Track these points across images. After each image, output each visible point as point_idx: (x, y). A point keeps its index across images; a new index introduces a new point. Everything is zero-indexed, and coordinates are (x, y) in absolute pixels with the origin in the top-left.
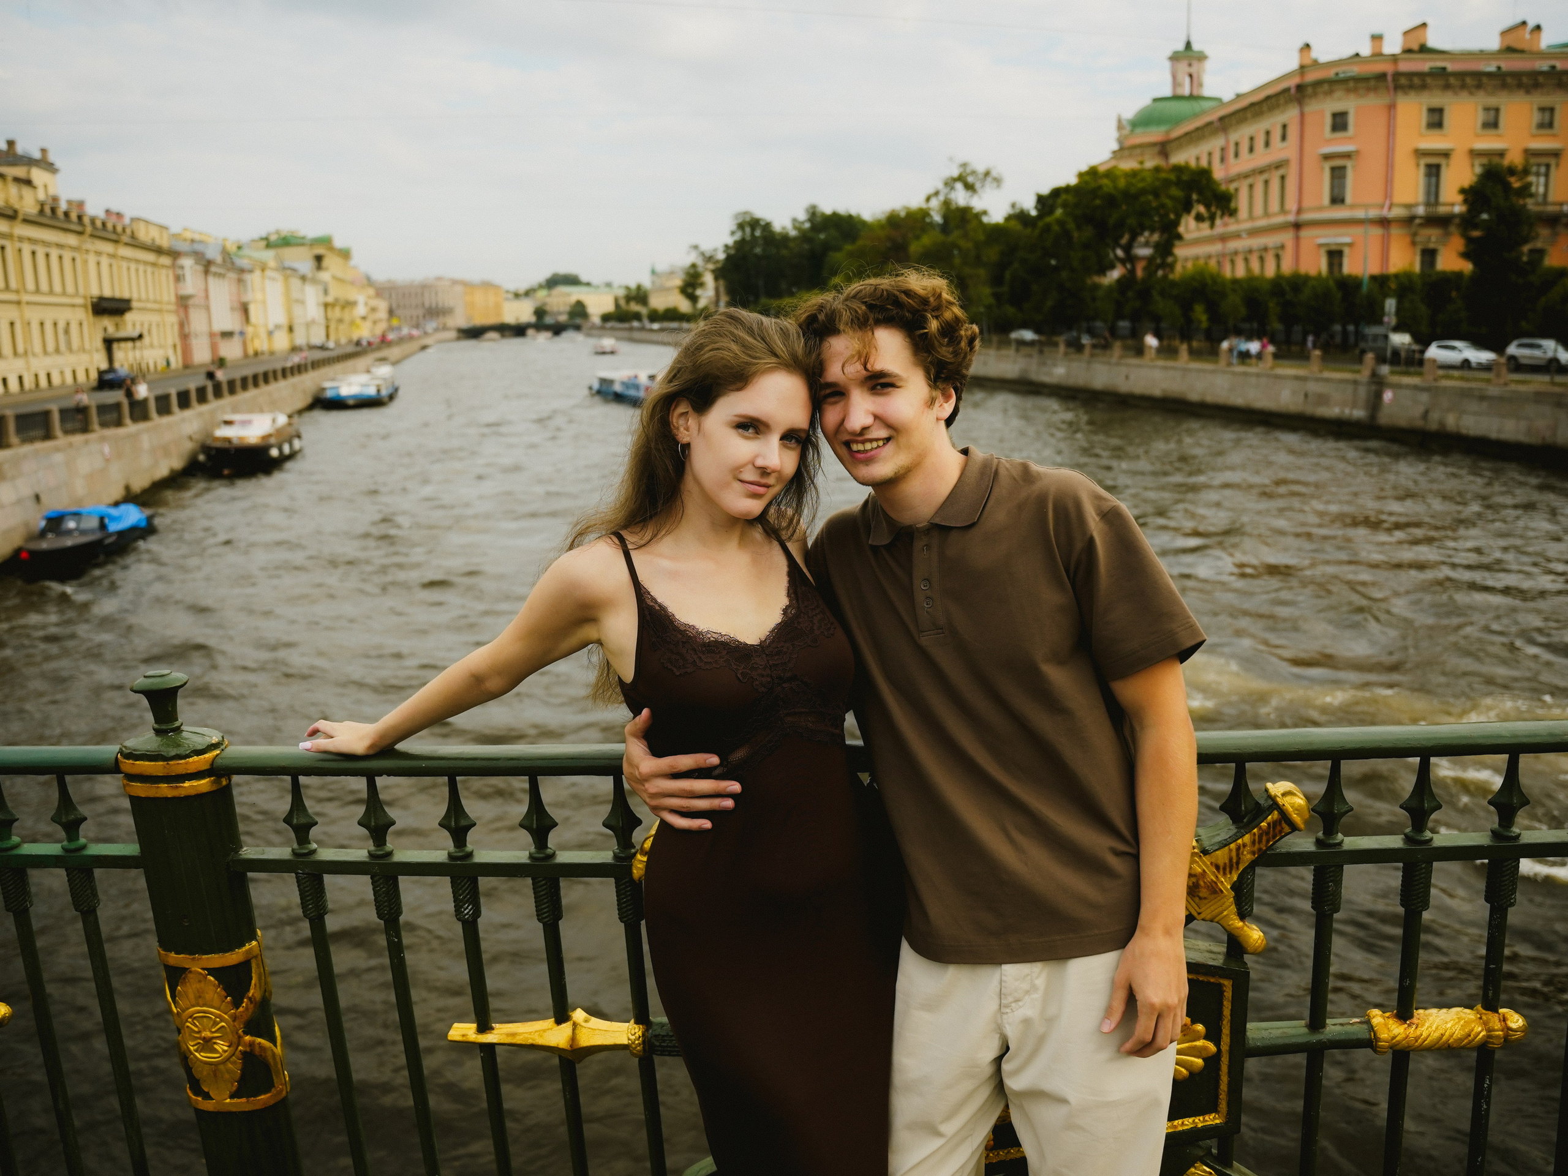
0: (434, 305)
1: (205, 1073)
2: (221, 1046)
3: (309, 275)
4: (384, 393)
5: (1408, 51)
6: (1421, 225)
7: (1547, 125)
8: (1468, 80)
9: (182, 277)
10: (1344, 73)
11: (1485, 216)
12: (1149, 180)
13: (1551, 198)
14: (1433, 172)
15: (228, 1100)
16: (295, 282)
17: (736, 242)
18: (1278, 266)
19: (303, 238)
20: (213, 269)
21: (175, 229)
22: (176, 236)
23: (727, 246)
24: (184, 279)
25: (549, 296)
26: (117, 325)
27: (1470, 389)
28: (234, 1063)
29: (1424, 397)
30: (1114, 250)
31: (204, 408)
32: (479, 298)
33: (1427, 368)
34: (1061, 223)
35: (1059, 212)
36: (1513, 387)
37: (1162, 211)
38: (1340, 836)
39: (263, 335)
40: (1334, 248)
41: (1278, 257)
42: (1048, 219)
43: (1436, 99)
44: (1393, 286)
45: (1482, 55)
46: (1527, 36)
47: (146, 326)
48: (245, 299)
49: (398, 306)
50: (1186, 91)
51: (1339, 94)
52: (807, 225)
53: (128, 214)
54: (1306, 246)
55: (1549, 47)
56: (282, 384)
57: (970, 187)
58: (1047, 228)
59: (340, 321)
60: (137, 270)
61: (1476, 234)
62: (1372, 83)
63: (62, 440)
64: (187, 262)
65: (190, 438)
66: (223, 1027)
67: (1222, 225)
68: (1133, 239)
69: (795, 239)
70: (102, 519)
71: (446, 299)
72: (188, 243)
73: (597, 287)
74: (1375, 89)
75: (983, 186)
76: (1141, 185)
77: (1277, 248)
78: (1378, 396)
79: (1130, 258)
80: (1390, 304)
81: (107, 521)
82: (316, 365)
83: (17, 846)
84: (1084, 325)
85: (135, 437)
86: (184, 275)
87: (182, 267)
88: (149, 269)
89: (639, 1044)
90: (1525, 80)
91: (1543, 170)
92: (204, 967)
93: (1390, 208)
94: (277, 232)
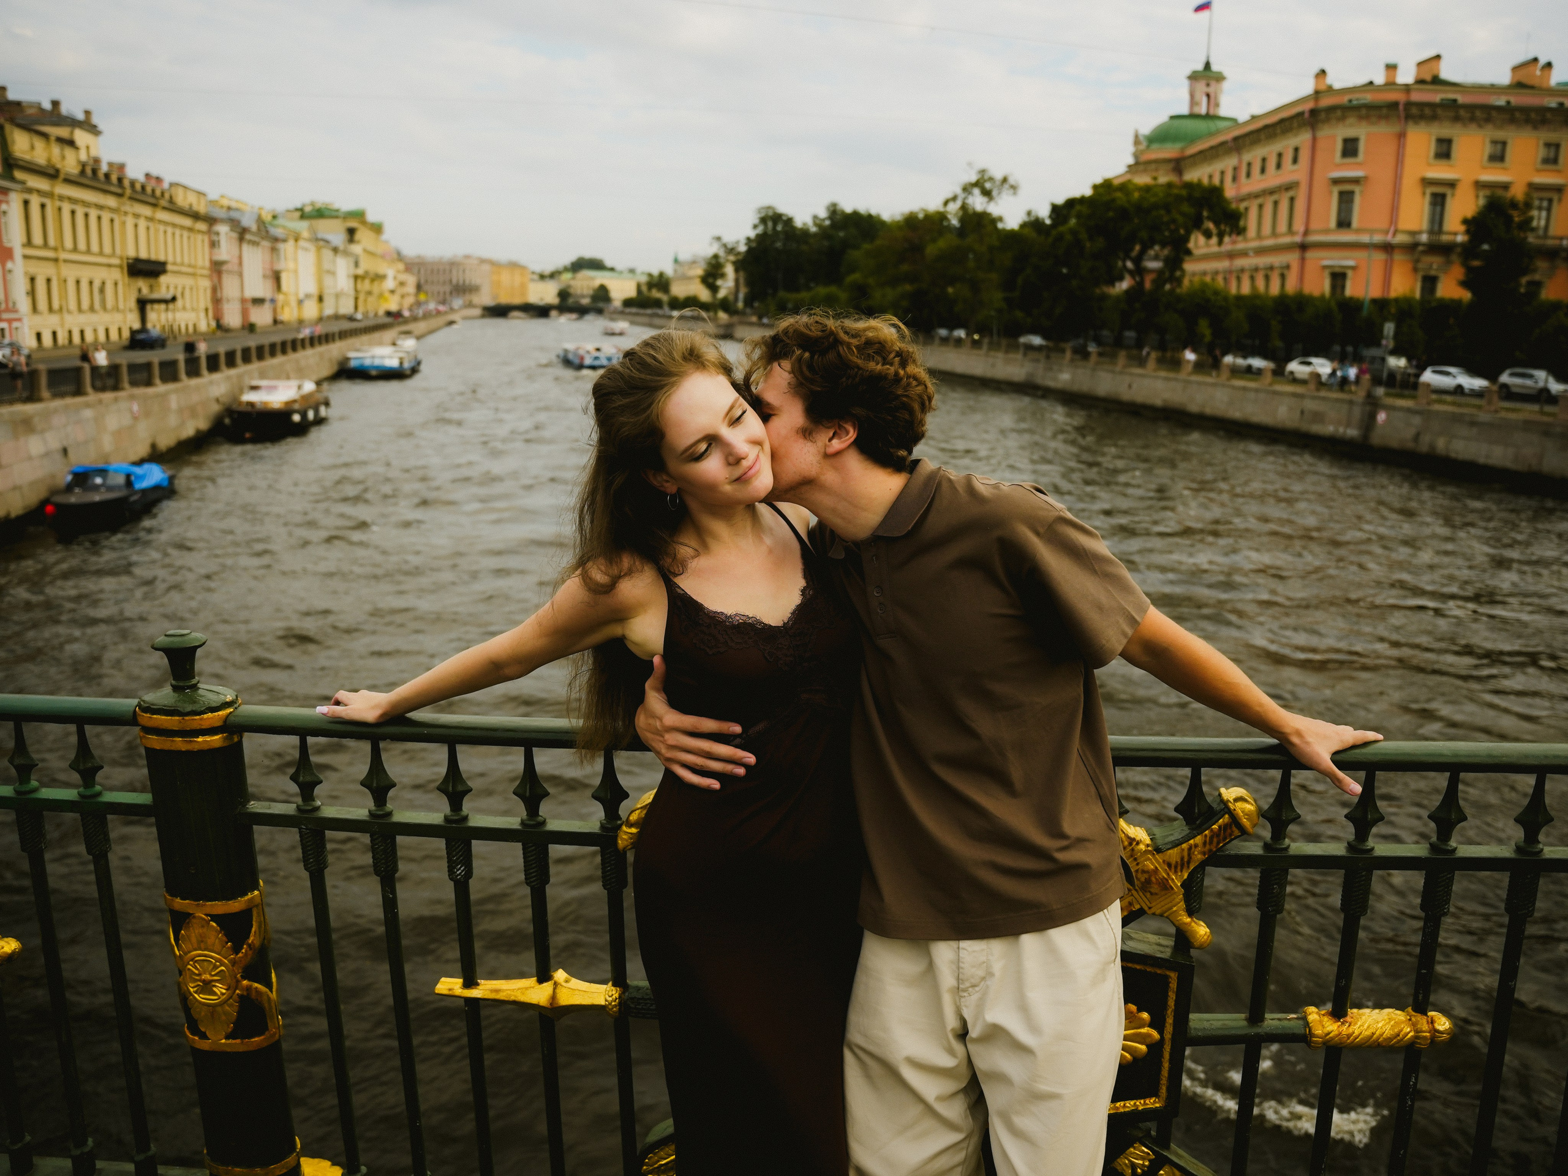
0: (461, 282)
1: (203, 1013)
2: (220, 989)
3: (341, 247)
4: (407, 365)
5: (1420, 82)
6: (1424, 253)
7: (1551, 161)
8: (1478, 113)
9: (217, 244)
10: (1357, 100)
11: (1486, 247)
12: (1161, 195)
13: (1552, 231)
14: (1439, 201)
15: (223, 1041)
16: (327, 254)
17: (758, 236)
18: (1283, 285)
19: (337, 211)
20: (248, 237)
21: (213, 195)
22: (213, 203)
23: (748, 239)
24: (219, 246)
25: (573, 278)
26: (151, 287)
27: (1462, 415)
28: (231, 1006)
29: (1417, 420)
30: (1124, 261)
31: (233, 372)
32: (505, 278)
33: (1420, 392)
34: (1074, 232)
35: (1073, 221)
36: (1503, 414)
37: (1172, 227)
38: (1287, 841)
39: (294, 303)
40: (1337, 270)
41: (1283, 277)
42: (1061, 229)
43: (1445, 130)
44: (1393, 310)
45: (1493, 89)
46: (1538, 73)
47: (180, 290)
48: (277, 267)
49: (426, 281)
50: (1203, 110)
51: (1351, 120)
52: (827, 223)
53: (168, 178)
54: (1310, 266)
55: (1559, 84)
56: (309, 352)
57: (987, 193)
58: (1060, 238)
59: (369, 293)
60: (174, 234)
61: (1476, 263)
62: (1384, 111)
63: (92, 397)
64: (223, 229)
65: (217, 400)
66: (222, 970)
67: (1228, 243)
68: (1143, 252)
69: (815, 235)
70: (128, 476)
71: (473, 277)
72: (224, 210)
73: (621, 272)
74: (1387, 118)
75: (999, 193)
76: (1153, 200)
77: (1282, 268)
78: (1372, 417)
79: (1139, 271)
80: (1389, 328)
81: (133, 478)
82: (343, 335)
83: (35, 790)
84: (1092, 333)
85: (164, 396)
86: (219, 241)
87: (218, 234)
88: (186, 234)
89: (615, 1006)
90: (1533, 115)
91: (1545, 204)
92: (208, 912)
93: (1394, 234)
94: (312, 204)
